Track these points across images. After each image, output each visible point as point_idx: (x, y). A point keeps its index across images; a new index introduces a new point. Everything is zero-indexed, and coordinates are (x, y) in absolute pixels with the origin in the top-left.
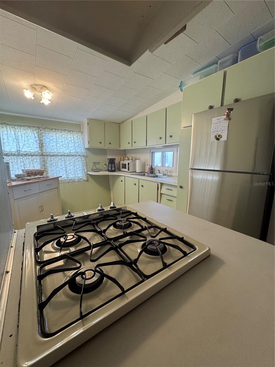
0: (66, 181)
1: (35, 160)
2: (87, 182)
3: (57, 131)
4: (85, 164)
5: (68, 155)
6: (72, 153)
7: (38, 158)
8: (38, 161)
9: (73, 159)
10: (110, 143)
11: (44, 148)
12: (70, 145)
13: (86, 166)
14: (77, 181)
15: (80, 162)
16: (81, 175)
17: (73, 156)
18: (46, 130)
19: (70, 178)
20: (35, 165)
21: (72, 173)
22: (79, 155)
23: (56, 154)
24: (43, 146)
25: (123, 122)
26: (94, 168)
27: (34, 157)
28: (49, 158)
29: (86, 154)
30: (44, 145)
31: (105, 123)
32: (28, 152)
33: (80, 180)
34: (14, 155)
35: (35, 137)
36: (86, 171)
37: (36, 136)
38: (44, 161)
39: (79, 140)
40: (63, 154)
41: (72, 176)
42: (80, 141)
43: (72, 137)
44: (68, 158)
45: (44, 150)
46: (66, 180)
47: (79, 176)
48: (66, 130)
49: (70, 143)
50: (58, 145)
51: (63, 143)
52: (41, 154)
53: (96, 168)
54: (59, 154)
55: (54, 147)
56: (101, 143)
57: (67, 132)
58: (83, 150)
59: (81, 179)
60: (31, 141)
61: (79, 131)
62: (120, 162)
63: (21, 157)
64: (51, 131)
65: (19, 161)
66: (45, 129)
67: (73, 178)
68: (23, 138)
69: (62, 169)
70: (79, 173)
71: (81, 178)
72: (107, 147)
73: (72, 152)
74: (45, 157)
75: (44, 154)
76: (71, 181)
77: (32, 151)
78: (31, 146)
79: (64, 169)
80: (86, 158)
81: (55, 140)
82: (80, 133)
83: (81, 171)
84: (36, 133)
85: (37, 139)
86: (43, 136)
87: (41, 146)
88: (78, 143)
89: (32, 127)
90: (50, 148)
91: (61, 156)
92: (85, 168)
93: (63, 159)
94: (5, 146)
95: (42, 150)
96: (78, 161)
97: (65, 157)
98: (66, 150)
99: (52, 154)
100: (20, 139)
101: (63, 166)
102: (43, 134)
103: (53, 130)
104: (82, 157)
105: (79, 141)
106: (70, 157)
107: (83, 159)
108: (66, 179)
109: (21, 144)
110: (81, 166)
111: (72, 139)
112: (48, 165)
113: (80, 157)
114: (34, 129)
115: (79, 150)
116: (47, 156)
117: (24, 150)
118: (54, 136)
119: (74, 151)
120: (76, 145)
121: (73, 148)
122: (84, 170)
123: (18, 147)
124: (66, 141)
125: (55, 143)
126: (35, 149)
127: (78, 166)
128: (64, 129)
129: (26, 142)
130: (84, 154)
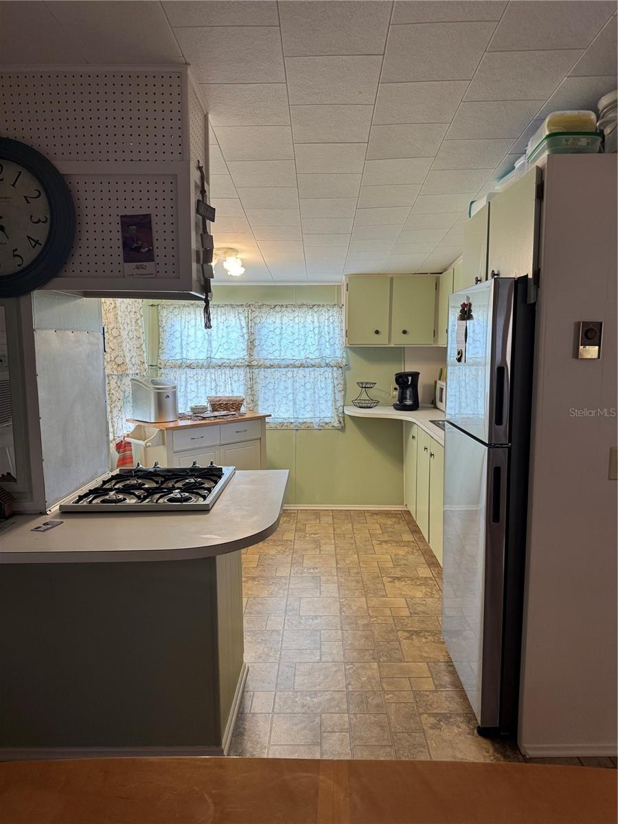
0: (292, 426)
1: (236, 378)
2: (340, 432)
3: (284, 309)
4: (341, 387)
5: (302, 366)
6: (312, 359)
7: (241, 372)
8: (242, 378)
9: (312, 373)
10: (405, 332)
11: (256, 349)
12: (310, 341)
13: (343, 393)
14: (316, 427)
15: (329, 381)
16: (329, 415)
17: (313, 366)
18: (264, 310)
19: (302, 419)
20: (231, 387)
21: (309, 408)
22: (327, 365)
23: (276, 362)
24: (255, 346)
25: (445, 270)
26: (364, 396)
27: (235, 370)
28: (262, 373)
29: (344, 360)
30: (257, 343)
31: (392, 279)
32: (225, 361)
33: (323, 427)
34: (202, 366)
35: (242, 328)
36: (340, 403)
37: (244, 325)
38: (251, 379)
39: (331, 326)
40: (292, 362)
41: (308, 415)
42: (334, 330)
43: (316, 320)
44: (301, 371)
45: (255, 353)
46: (292, 423)
47: (323, 415)
48: (303, 305)
49: (311, 334)
50: (284, 342)
51: (296, 336)
52: (247, 363)
53: (368, 398)
54: (284, 362)
55: (274, 348)
56: (377, 332)
57: (305, 309)
58: (337, 352)
59: (327, 423)
60: (234, 335)
61: (335, 305)
62: (436, 382)
63: (213, 371)
64: (272, 310)
65: (208, 378)
66: (260, 307)
67: (309, 420)
68: (220, 332)
69: (286, 397)
70: (322, 407)
71: (327, 420)
72: (398, 340)
73: (311, 356)
74: (254, 371)
75: (254, 363)
76: (303, 427)
77: (233, 357)
78: (233, 346)
79: (290, 397)
80: (347, 373)
81: (278, 331)
82: (336, 309)
83: (330, 403)
84: (243, 318)
85: (245, 330)
86: (256, 324)
87: (251, 345)
88: (329, 333)
89: (237, 306)
90: (270, 351)
91: (287, 366)
92: (339, 396)
93: (290, 374)
94: (190, 349)
95: (250, 355)
96: (323, 379)
97: (296, 370)
98: (300, 354)
99: (268, 363)
100: (214, 333)
101: (290, 391)
102: (257, 320)
103: (277, 309)
104: (335, 369)
105: (331, 329)
106: (307, 370)
107: (338, 373)
108: (292, 421)
109: (214, 344)
110: (330, 392)
111: (316, 324)
112: (258, 387)
113: (329, 369)
114: (241, 310)
115: (328, 352)
116: (259, 367)
117: (219, 355)
118: (278, 321)
119: (317, 354)
120: (323, 340)
121: (315, 348)
122: (335, 401)
123: (210, 350)
124: (302, 332)
125: (277, 338)
126: (238, 352)
127: (324, 392)
128: (300, 303)
129: (224, 340)
130: (340, 360)
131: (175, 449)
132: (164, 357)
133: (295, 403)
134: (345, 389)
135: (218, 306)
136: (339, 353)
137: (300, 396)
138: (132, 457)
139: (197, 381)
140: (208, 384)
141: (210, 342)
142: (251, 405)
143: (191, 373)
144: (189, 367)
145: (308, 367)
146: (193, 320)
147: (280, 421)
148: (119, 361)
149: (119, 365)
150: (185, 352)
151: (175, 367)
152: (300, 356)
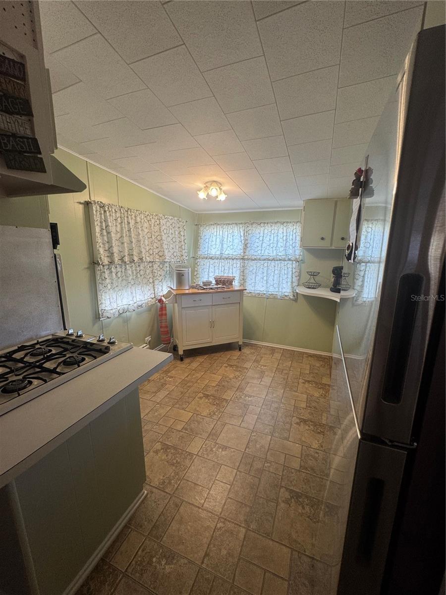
0: (265, 296)
1: (235, 265)
2: (294, 302)
3: (266, 225)
4: (297, 274)
5: (273, 260)
6: (280, 256)
7: (239, 262)
8: (238, 265)
9: (279, 265)
10: (343, 239)
11: (248, 249)
12: (280, 244)
13: (298, 277)
14: (279, 298)
15: (290, 269)
16: (288, 291)
17: (280, 260)
18: (254, 226)
19: (271, 292)
20: (232, 271)
21: (275, 286)
22: (289, 260)
23: (258, 257)
24: (247, 247)
26: (312, 281)
27: (235, 261)
28: (252, 263)
29: (301, 257)
30: (248, 245)
31: (336, 203)
32: (230, 255)
33: (283, 298)
34: (218, 259)
36: (295, 284)
37: (242, 235)
38: (244, 267)
39: (294, 235)
40: (268, 257)
41: (275, 290)
42: (296, 237)
43: (285, 231)
44: (273, 263)
45: (247, 252)
46: (265, 294)
47: (284, 290)
48: (278, 222)
49: (281, 240)
50: (264, 245)
51: (271, 241)
52: (242, 257)
53: (314, 282)
54: (263, 257)
55: (258, 248)
56: (323, 239)
57: (279, 225)
59: (286, 296)
60: (236, 241)
61: (298, 222)
63: (223, 261)
64: (259, 226)
65: (220, 265)
66: (252, 224)
67: (275, 293)
68: (229, 239)
69: (263, 278)
70: (284, 286)
71: (286, 294)
72: (337, 244)
73: (280, 254)
74: (245, 262)
75: (246, 257)
76: (271, 297)
77: (234, 253)
78: (235, 247)
79: (265, 278)
80: (303, 265)
81: (261, 238)
82: (298, 224)
83: (289, 284)
84: (242, 231)
85: (242, 238)
86: (249, 234)
87: (245, 247)
88: (292, 239)
89: (239, 224)
90: (256, 250)
91: (265, 260)
92: (295, 279)
93: (266, 265)
94: (212, 249)
95: (244, 253)
96: (286, 268)
97: (269, 262)
98: (273, 252)
99: (253, 257)
100: (225, 240)
101: (265, 274)
102: (250, 232)
103: (262, 225)
104: (294, 262)
105: (294, 237)
106: (277, 262)
107: (295, 265)
108: (265, 292)
109: (225, 246)
110: (290, 276)
111: (285, 234)
112: (246, 271)
113: (291, 262)
114: (241, 226)
115: (291, 251)
116: (248, 259)
117: (228, 252)
118: (262, 232)
119: (283, 253)
120: (288, 244)
121: (282, 249)
122: (292, 282)
123: (222, 250)
124: (276, 239)
125: (261, 243)
126: (238, 250)
127: (286, 276)
128: (276, 221)
129: (231, 244)
130: (298, 257)
131: (183, 306)
132: (200, 253)
133: (267, 282)
134: (300, 276)
135: (229, 224)
136: (298, 252)
137: (271, 278)
138: (166, 308)
139: (215, 267)
140: (220, 268)
141: (222, 244)
142: (242, 282)
143: (212, 261)
144: (211, 258)
145: (277, 260)
146: (215, 233)
147: (258, 292)
148: (161, 254)
149: (160, 256)
150: (209, 250)
151: (204, 258)
152: (273, 254)
